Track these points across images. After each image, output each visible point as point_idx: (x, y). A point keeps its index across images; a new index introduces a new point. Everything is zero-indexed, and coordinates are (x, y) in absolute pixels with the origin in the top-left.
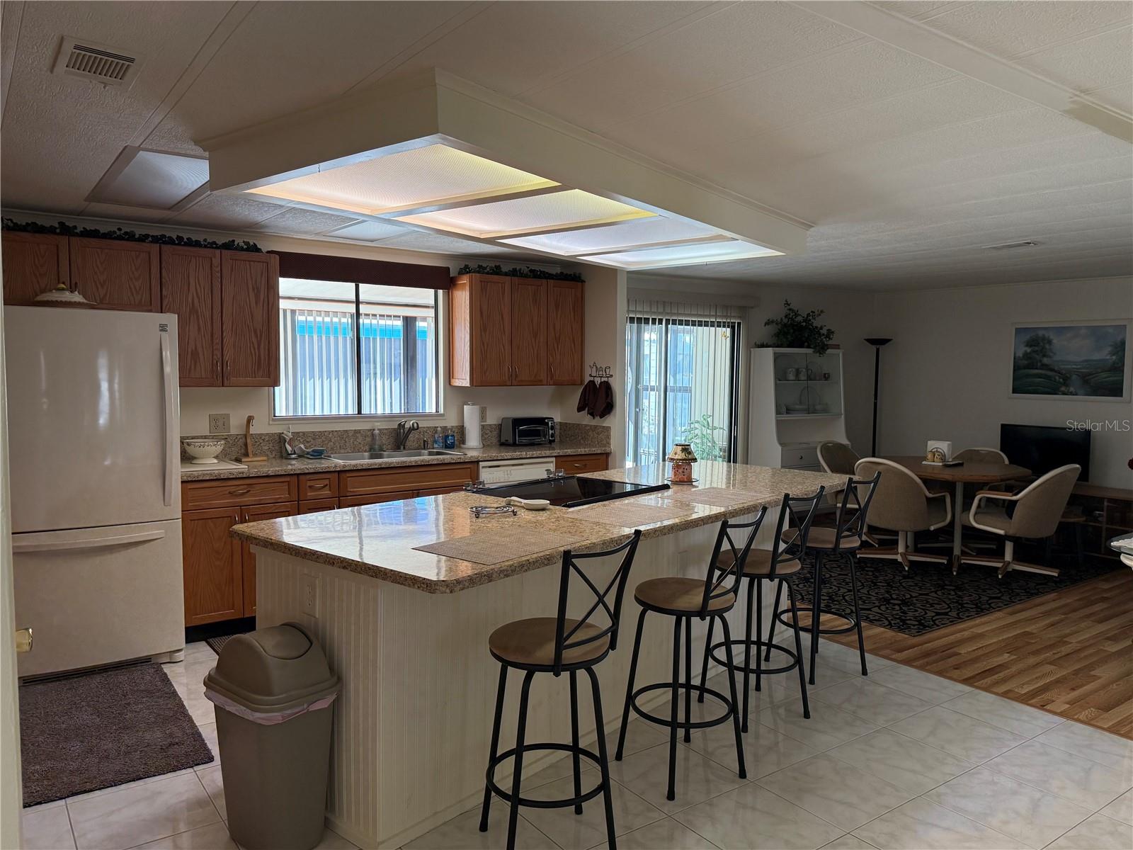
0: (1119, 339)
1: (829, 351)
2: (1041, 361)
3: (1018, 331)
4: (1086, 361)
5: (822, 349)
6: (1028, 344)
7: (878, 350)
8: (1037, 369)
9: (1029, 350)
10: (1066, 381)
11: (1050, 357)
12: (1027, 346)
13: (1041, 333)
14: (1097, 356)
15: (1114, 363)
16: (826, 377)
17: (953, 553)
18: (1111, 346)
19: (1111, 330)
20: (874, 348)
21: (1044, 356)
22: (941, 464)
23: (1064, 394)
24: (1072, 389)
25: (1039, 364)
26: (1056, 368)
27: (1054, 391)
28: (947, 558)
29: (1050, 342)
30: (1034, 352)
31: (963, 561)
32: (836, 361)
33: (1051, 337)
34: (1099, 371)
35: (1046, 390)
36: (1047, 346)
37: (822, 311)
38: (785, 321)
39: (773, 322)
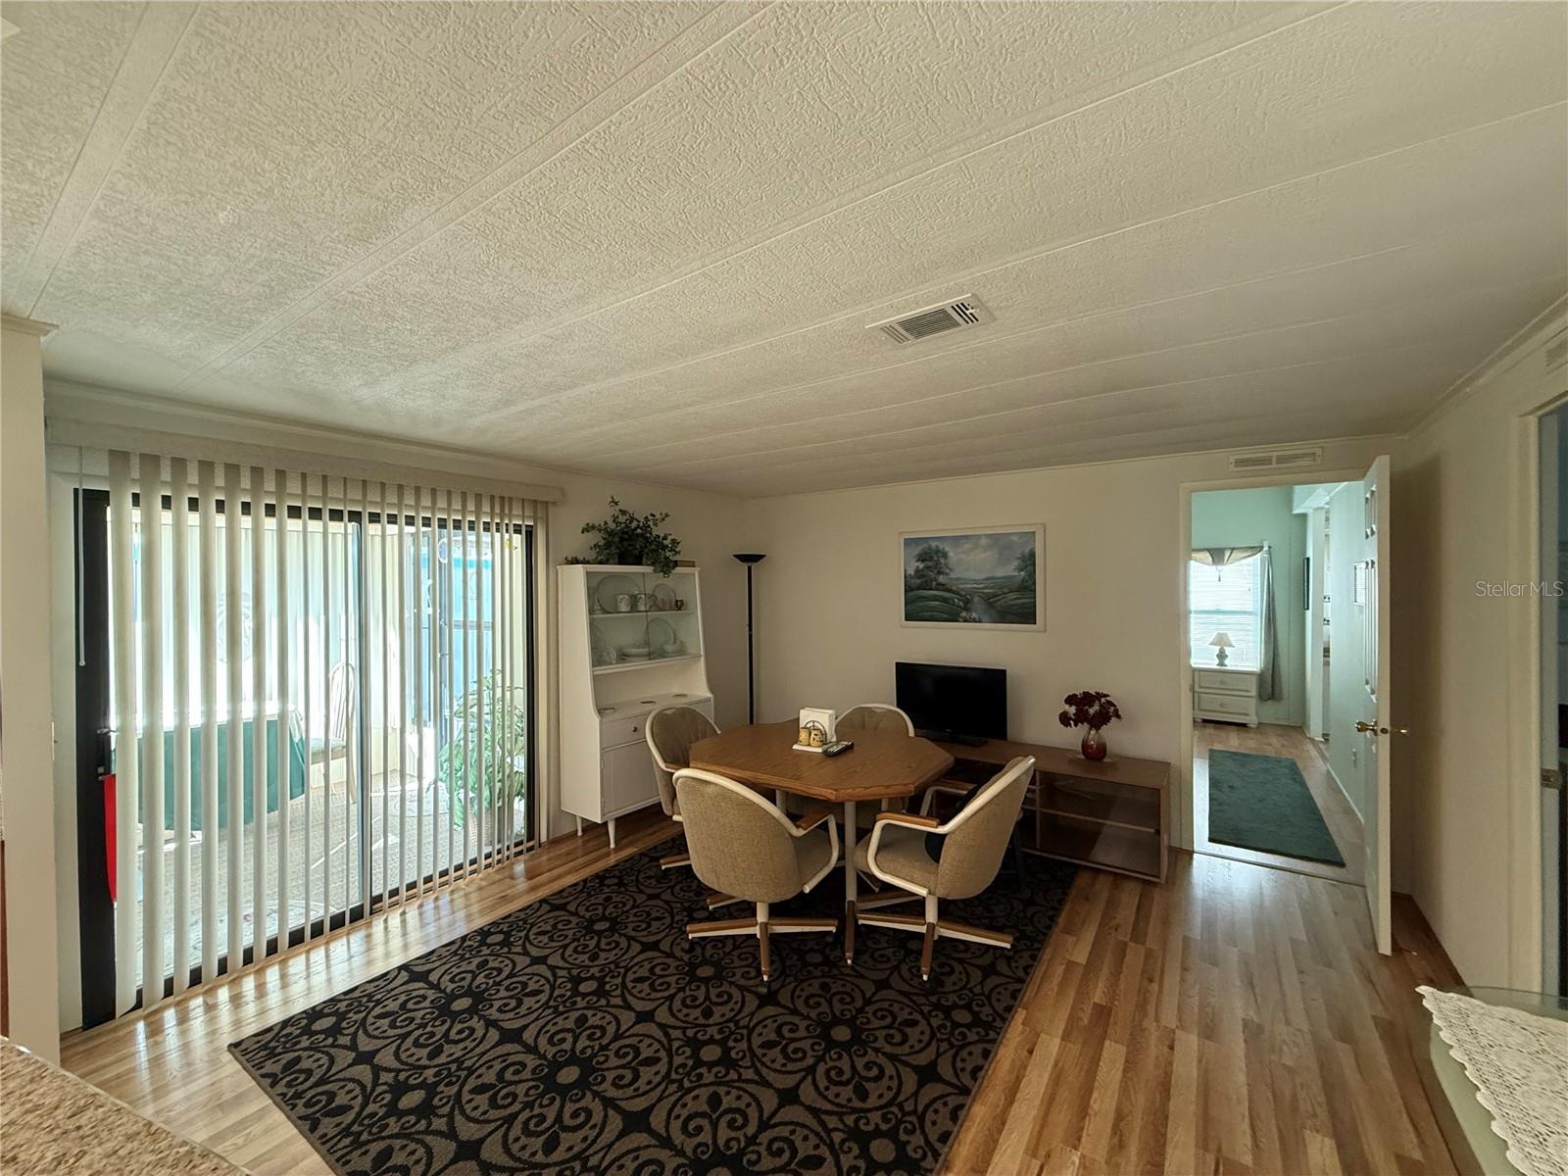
0: (1027, 550)
1: (678, 570)
2: (936, 580)
3: (908, 542)
4: (988, 579)
5: (667, 566)
6: (921, 558)
7: (750, 568)
8: (931, 589)
9: (921, 566)
10: (967, 605)
11: (947, 574)
12: (918, 561)
13: (934, 544)
14: (1000, 573)
15: (1023, 581)
16: (679, 605)
17: (845, 898)
18: (1018, 558)
19: (1015, 539)
20: (745, 566)
21: (939, 573)
22: (820, 750)
23: (966, 621)
24: (974, 615)
25: (934, 583)
26: (954, 588)
27: (953, 618)
28: (836, 922)
29: (945, 555)
30: (928, 568)
31: (861, 922)
32: (690, 583)
33: (947, 549)
34: (1006, 590)
35: (945, 616)
36: (942, 561)
37: (667, 515)
38: (612, 526)
39: (593, 527)
